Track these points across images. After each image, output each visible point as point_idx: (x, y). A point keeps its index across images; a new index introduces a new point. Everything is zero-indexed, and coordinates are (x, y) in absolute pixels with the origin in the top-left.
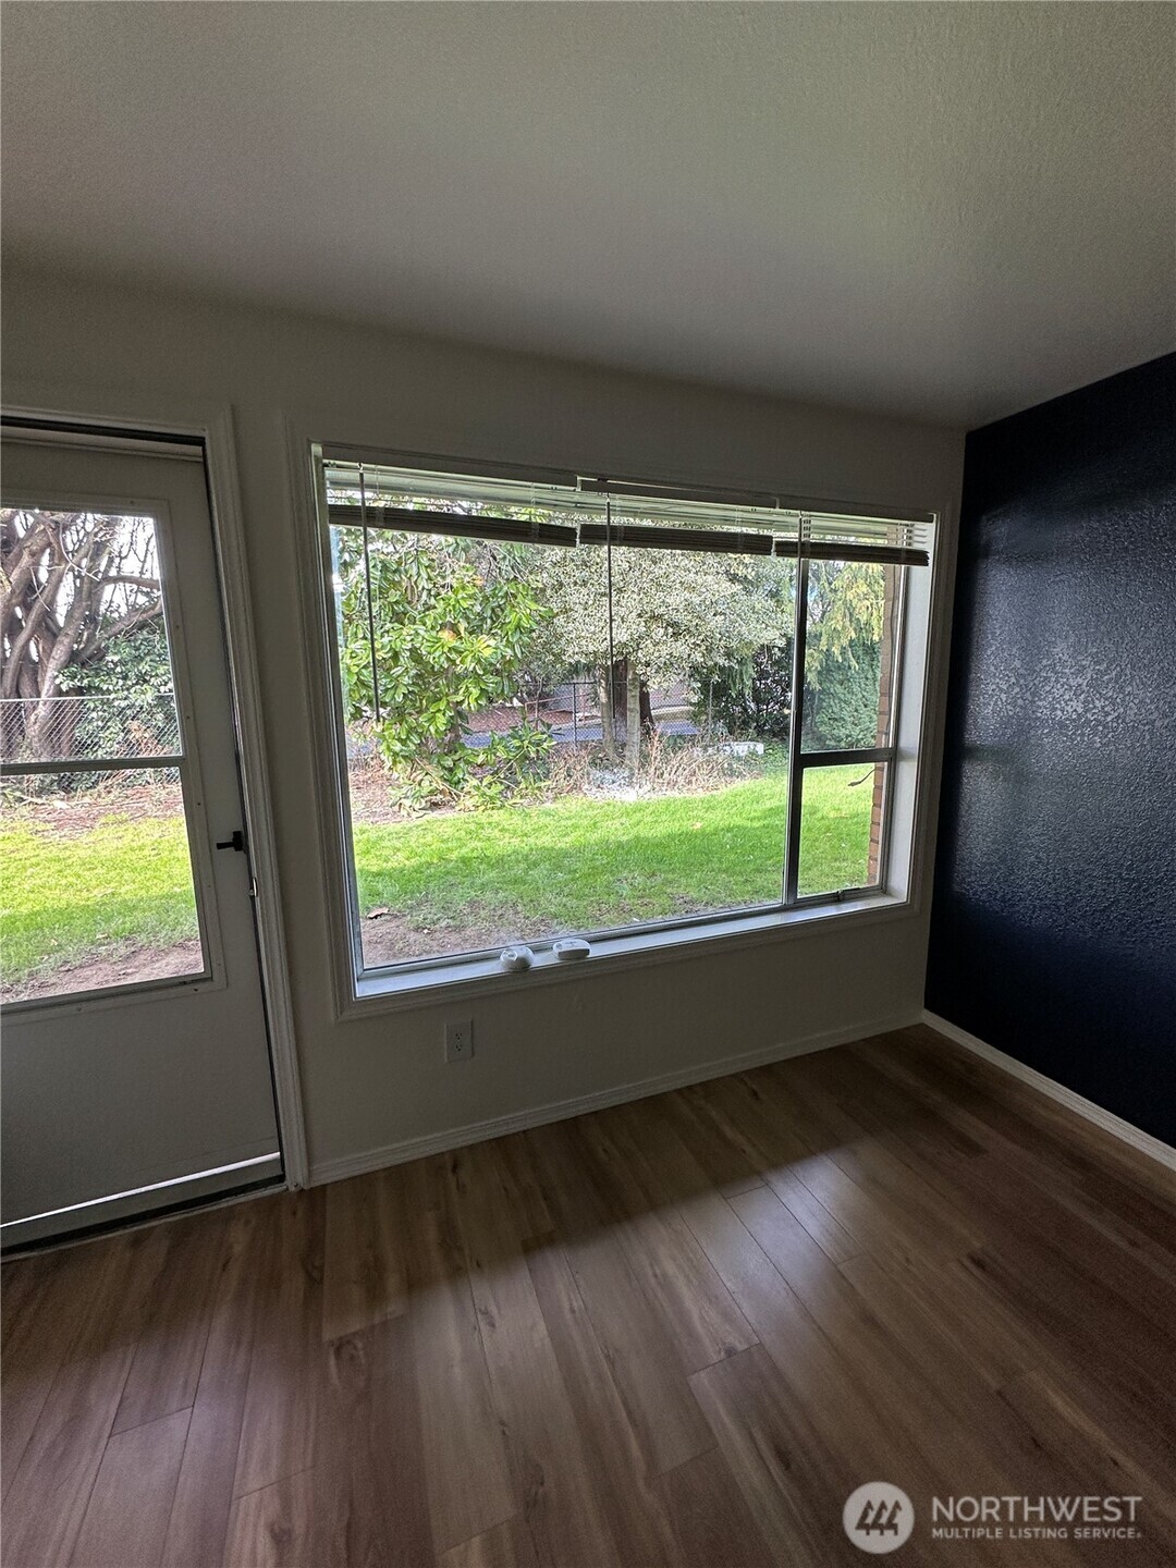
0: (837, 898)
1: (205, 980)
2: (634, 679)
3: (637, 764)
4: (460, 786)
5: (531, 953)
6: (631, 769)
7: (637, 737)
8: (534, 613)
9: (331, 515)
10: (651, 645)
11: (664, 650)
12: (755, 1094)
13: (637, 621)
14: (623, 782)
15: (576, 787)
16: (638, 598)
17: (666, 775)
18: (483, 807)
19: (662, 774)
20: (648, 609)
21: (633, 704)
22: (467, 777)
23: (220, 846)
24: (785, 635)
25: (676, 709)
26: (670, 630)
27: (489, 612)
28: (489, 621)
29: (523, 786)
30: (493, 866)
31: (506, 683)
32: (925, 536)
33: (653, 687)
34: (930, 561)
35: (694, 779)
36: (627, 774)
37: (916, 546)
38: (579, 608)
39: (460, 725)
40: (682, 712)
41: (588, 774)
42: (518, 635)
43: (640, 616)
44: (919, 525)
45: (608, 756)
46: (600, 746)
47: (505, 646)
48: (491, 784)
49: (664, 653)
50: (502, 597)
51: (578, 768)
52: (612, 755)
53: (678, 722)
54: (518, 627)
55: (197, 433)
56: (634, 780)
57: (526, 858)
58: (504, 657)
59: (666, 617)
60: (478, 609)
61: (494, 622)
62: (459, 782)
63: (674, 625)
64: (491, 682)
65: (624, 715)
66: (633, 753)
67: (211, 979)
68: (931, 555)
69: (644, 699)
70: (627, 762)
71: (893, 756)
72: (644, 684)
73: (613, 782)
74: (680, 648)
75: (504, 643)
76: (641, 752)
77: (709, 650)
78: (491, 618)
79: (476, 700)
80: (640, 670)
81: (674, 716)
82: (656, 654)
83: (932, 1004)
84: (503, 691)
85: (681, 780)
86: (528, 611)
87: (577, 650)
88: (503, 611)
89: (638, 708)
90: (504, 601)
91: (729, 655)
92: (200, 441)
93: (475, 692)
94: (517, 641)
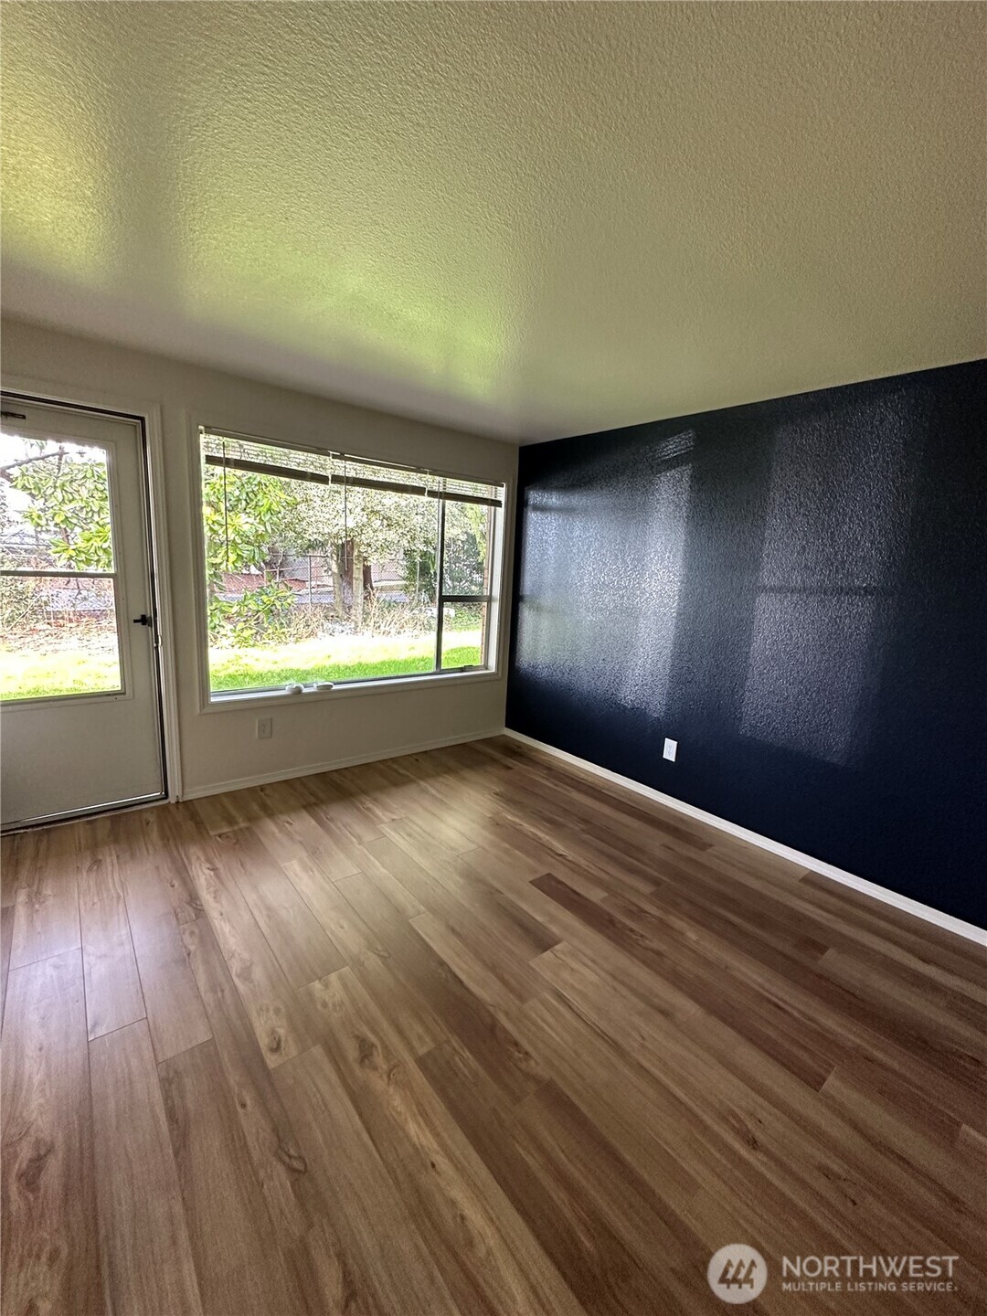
0: (462, 670)
1: (121, 694)
2: (359, 556)
3: (360, 619)
4: (216, 630)
5: (303, 687)
6: (356, 623)
7: (360, 600)
8: (282, 500)
9: (207, 459)
10: (371, 532)
11: (381, 536)
12: (417, 760)
13: (361, 514)
14: (349, 631)
15: (312, 634)
16: (362, 497)
17: (382, 628)
18: (239, 645)
19: (379, 627)
20: (369, 506)
21: (358, 574)
22: (222, 623)
23: (136, 621)
24: (466, 533)
25: (392, 583)
26: (385, 522)
27: (244, 496)
28: (244, 503)
29: (270, 631)
30: (254, 679)
31: (257, 551)
32: (501, 494)
33: (372, 562)
34: (503, 506)
35: (402, 630)
36: (353, 625)
37: (498, 499)
38: (318, 500)
39: (215, 583)
40: (398, 586)
41: (322, 625)
42: (269, 516)
43: (363, 510)
44: (499, 488)
45: (337, 614)
46: (331, 607)
47: (259, 523)
48: (242, 629)
49: (380, 538)
50: (256, 485)
51: (315, 620)
52: (341, 613)
53: (394, 593)
54: (269, 509)
55: (141, 415)
56: (358, 630)
57: (279, 675)
58: (257, 531)
59: (382, 512)
60: (237, 493)
61: (248, 504)
62: (215, 627)
63: (388, 519)
64: (246, 551)
65: (350, 584)
66: (357, 612)
67: (124, 693)
68: (503, 503)
69: (367, 571)
70: (353, 618)
71: (490, 600)
72: (365, 559)
73: (342, 631)
74: (392, 535)
75: (258, 521)
76: (363, 610)
77: (413, 538)
78: (246, 500)
79: (233, 563)
80: (363, 548)
81: (391, 588)
82: (375, 538)
83: (509, 725)
84: (254, 557)
85: (393, 631)
86: (278, 499)
87: (315, 530)
88: (256, 496)
89: (362, 577)
90: (257, 488)
91: (427, 542)
92: (142, 419)
93: (233, 557)
94: (268, 521)
